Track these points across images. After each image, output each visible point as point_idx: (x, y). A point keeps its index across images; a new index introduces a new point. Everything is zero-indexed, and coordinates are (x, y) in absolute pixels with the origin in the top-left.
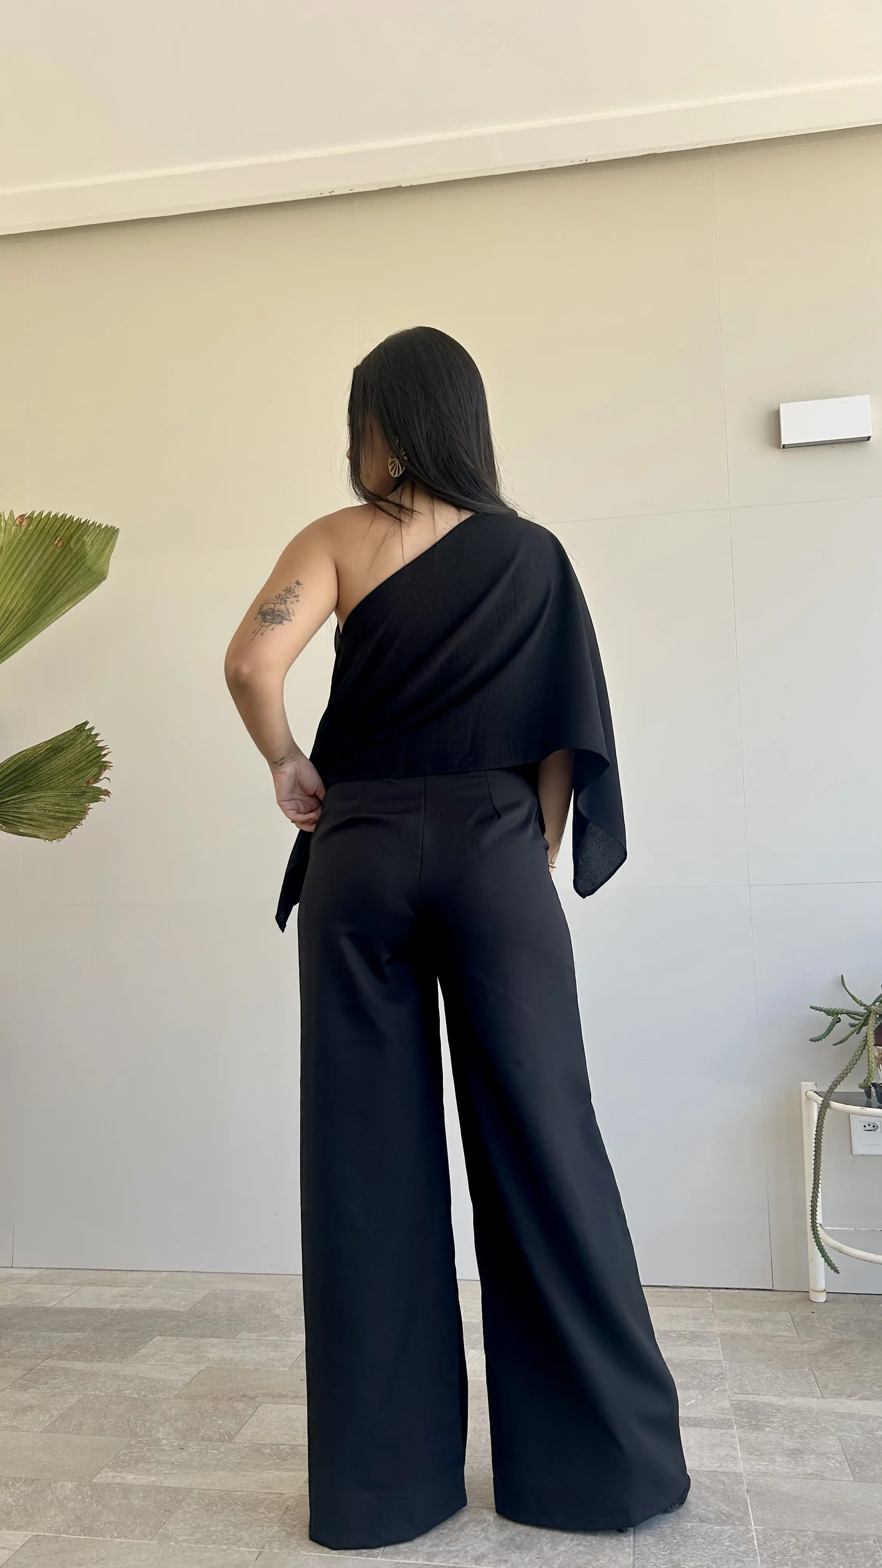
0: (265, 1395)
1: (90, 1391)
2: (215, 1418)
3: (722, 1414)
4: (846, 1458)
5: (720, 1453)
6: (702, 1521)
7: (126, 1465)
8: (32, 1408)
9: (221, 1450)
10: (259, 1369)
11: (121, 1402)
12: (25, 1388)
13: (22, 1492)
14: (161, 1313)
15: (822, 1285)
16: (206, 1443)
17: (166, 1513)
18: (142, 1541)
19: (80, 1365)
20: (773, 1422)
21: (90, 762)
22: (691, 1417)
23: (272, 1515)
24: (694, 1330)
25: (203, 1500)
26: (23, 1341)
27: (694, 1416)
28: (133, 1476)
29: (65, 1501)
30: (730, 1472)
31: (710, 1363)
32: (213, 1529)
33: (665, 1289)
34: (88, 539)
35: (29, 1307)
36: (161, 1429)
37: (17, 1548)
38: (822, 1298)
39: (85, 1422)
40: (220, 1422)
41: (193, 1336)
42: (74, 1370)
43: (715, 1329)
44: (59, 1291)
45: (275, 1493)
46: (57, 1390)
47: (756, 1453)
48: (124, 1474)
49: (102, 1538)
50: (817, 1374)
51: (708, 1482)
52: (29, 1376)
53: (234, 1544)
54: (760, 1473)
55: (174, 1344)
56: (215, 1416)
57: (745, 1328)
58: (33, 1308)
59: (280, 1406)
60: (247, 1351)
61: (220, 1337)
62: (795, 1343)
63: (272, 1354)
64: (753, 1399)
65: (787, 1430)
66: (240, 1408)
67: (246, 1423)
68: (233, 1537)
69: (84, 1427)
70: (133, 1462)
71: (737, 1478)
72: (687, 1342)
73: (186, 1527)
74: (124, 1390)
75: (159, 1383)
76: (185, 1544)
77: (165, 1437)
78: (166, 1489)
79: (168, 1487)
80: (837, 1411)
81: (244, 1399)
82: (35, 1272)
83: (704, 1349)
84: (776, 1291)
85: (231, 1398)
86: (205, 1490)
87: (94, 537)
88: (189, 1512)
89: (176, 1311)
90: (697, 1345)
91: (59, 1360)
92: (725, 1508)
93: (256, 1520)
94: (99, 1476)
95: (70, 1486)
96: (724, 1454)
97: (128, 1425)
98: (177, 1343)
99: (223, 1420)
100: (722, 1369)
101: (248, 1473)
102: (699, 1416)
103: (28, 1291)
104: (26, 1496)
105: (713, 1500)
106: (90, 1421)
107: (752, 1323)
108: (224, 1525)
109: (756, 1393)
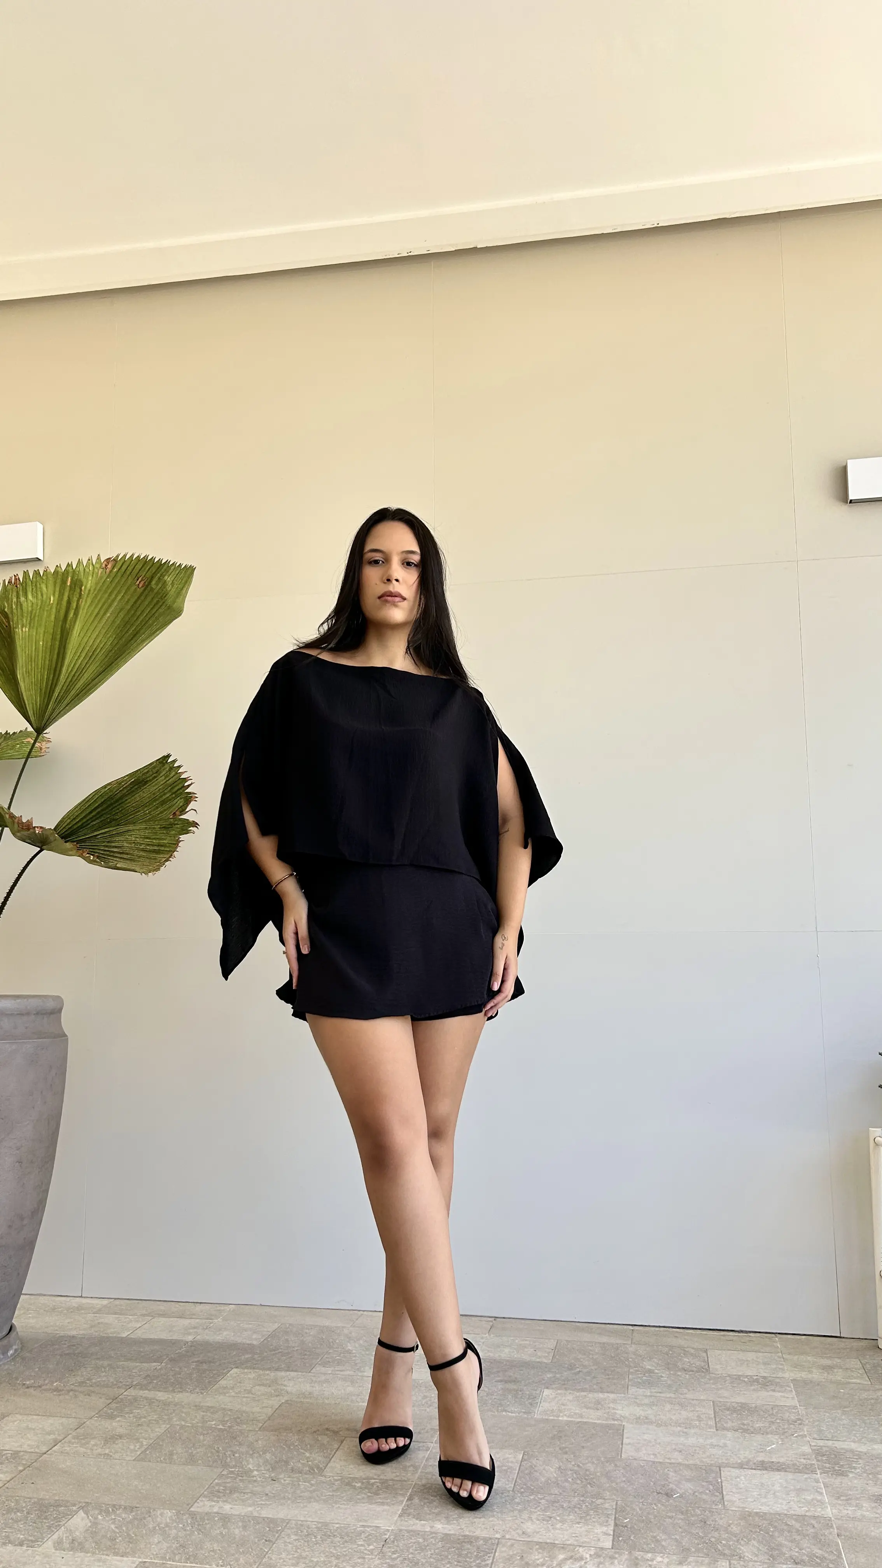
0: (348, 1429)
1: (176, 1421)
2: (302, 1451)
3: (804, 1459)
5: (806, 1497)
6: (796, 1563)
7: (221, 1495)
8: (121, 1437)
9: (312, 1482)
10: (339, 1404)
11: (208, 1433)
12: (111, 1417)
13: (123, 1519)
14: (233, 1346)
16: (297, 1475)
17: (267, 1542)
19: (161, 1396)
20: (855, 1468)
21: (174, 793)
22: (773, 1462)
23: (371, 1547)
24: (765, 1375)
25: (302, 1532)
26: (103, 1370)
27: (777, 1461)
28: (230, 1506)
29: (167, 1529)
30: (818, 1516)
31: (786, 1408)
32: (316, 1560)
33: (731, 1333)
34: (168, 579)
35: (104, 1337)
36: (251, 1460)
39: (175, 1452)
40: (308, 1455)
41: (269, 1369)
42: (157, 1400)
43: (787, 1375)
44: (131, 1321)
45: (371, 1526)
46: (143, 1420)
47: (842, 1498)
48: (221, 1504)
51: (797, 1525)
52: (114, 1405)
54: (850, 1517)
56: (302, 1448)
57: (816, 1374)
58: (108, 1338)
60: (324, 1385)
61: (296, 1371)
62: (868, 1390)
63: (350, 1389)
64: (834, 1446)
65: (870, 1476)
66: (325, 1442)
67: (333, 1456)
69: (175, 1457)
70: (228, 1492)
71: (827, 1523)
72: (761, 1387)
73: (288, 1557)
74: (209, 1421)
75: (242, 1415)
77: (255, 1468)
78: (264, 1519)
79: (266, 1518)
81: (328, 1432)
82: (105, 1302)
83: (777, 1394)
84: (844, 1338)
85: (315, 1432)
86: (302, 1521)
88: (289, 1543)
89: (248, 1344)
90: (771, 1390)
91: (141, 1389)
92: (817, 1551)
93: (357, 1552)
94: (196, 1505)
95: (169, 1514)
96: (809, 1498)
97: (218, 1456)
98: (254, 1375)
99: (311, 1454)
100: (799, 1414)
101: (341, 1506)
102: (782, 1460)
103: (101, 1321)
104: (127, 1522)
105: (805, 1543)
106: (180, 1450)
107: (823, 1369)
108: (326, 1556)
109: (835, 1438)
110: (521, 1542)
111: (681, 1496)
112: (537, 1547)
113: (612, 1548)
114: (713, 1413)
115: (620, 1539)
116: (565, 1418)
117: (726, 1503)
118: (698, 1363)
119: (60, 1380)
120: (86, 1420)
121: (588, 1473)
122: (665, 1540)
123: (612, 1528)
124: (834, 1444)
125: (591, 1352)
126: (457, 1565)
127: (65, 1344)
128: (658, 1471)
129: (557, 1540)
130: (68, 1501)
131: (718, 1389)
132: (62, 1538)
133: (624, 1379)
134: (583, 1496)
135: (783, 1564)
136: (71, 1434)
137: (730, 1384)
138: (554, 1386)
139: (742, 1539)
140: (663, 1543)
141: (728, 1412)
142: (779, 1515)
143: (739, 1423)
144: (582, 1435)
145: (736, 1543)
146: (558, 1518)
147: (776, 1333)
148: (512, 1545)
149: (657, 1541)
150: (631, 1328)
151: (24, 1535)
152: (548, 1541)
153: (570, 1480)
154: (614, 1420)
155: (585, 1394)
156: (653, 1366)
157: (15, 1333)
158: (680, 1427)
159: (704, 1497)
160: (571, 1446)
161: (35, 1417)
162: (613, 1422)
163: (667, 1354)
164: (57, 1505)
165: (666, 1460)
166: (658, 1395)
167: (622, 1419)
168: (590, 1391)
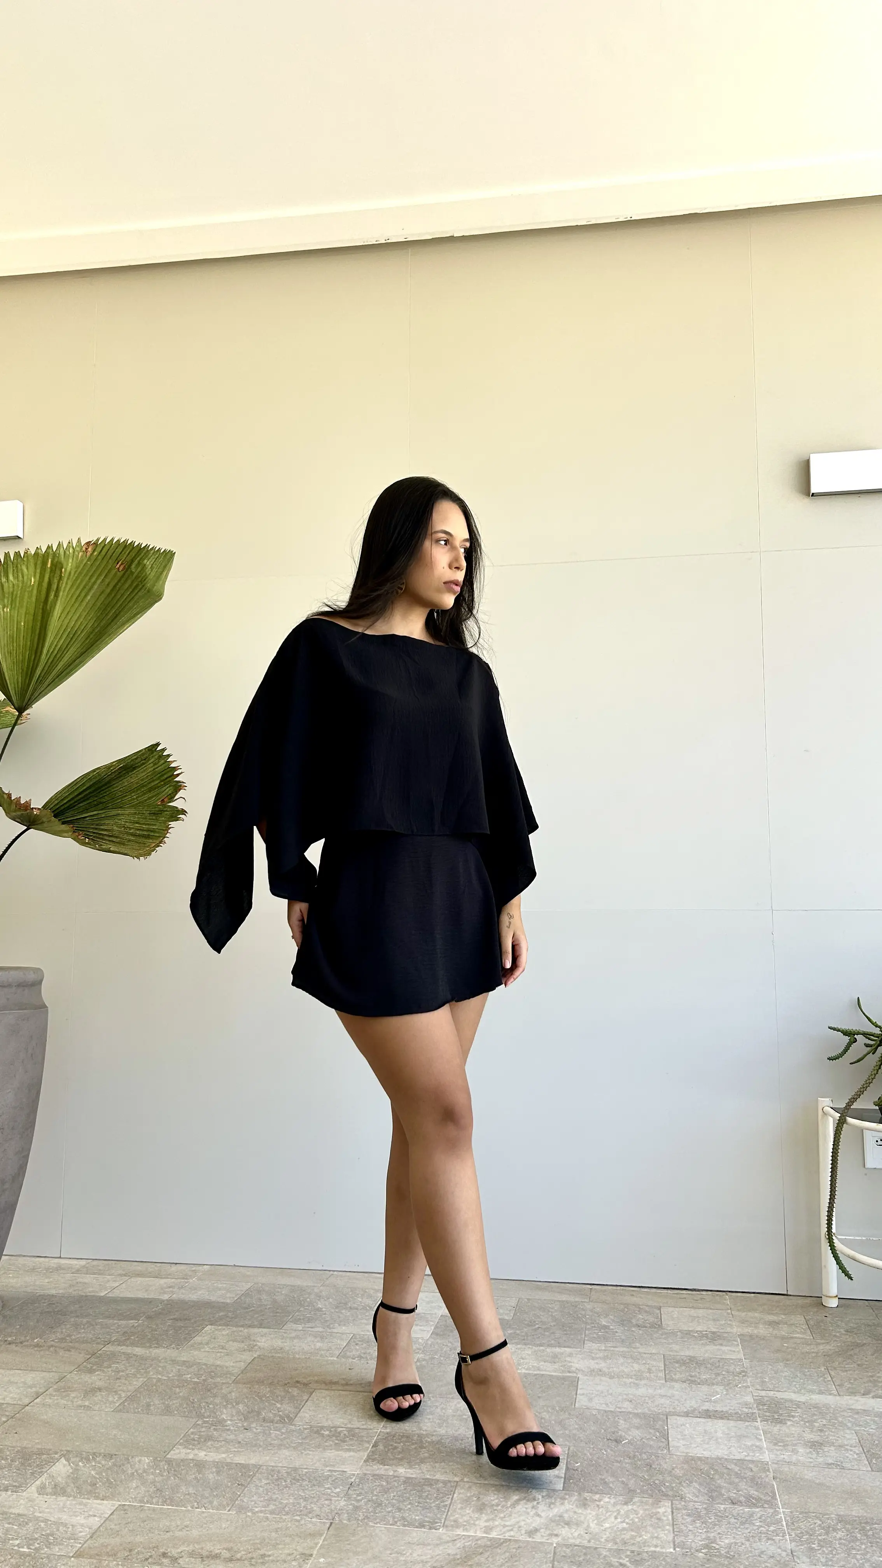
0: (317, 1382)
1: (153, 1375)
2: (273, 1402)
3: (746, 1408)
4: (863, 1449)
5: (746, 1443)
6: (733, 1503)
7: (196, 1443)
8: (100, 1389)
9: (283, 1431)
10: (309, 1358)
11: (183, 1386)
12: (91, 1371)
13: (102, 1466)
14: (208, 1304)
15: (834, 1291)
16: (268, 1424)
17: (240, 1486)
18: (221, 1511)
19: (138, 1351)
20: (793, 1417)
21: (162, 781)
22: (717, 1411)
23: (338, 1490)
24: (715, 1330)
25: (272, 1476)
26: (82, 1327)
27: (721, 1410)
28: (205, 1453)
29: (145, 1474)
30: (757, 1461)
31: (732, 1361)
32: (285, 1502)
33: (684, 1292)
34: (148, 563)
35: (83, 1296)
36: (224, 1410)
37: (107, 1516)
38: (834, 1303)
39: (152, 1403)
40: (279, 1405)
41: (242, 1326)
42: (134, 1355)
43: (735, 1330)
44: (108, 1281)
45: (337, 1471)
46: (121, 1373)
47: (780, 1444)
48: (196, 1451)
49: (183, 1508)
50: (832, 1373)
51: (737, 1469)
52: (92, 1360)
53: (306, 1515)
54: (786, 1462)
55: (225, 1333)
56: (272, 1400)
57: (762, 1330)
58: (86, 1296)
59: (333, 1392)
60: (295, 1341)
61: (268, 1328)
62: (810, 1344)
63: (319, 1345)
64: (775, 1396)
65: (807, 1424)
66: (295, 1394)
67: (303, 1407)
68: (304, 1509)
69: (152, 1408)
70: (202, 1440)
71: (764, 1466)
72: (710, 1342)
73: (259, 1499)
74: (185, 1374)
75: (216, 1369)
76: (260, 1515)
77: (229, 1418)
78: (236, 1465)
79: (239, 1463)
80: (853, 1407)
81: (298, 1385)
82: (83, 1263)
83: (724, 1348)
84: (790, 1295)
85: (286, 1384)
86: (273, 1466)
87: (153, 561)
88: (261, 1486)
89: (222, 1303)
90: (719, 1344)
91: (118, 1345)
92: (753, 1492)
93: (324, 1494)
94: (172, 1452)
95: (147, 1461)
96: (749, 1444)
97: (193, 1407)
98: (228, 1332)
99: (281, 1404)
100: (744, 1367)
101: (311, 1453)
102: (725, 1409)
103: (79, 1280)
104: (108, 1469)
105: (743, 1485)
106: (157, 1402)
107: (769, 1325)
108: (295, 1499)
109: (776, 1389)
110: (478, 1485)
111: (629, 1442)
112: (493, 1489)
113: (563, 1490)
114: (663, 1366)
115: (571, 1481)
117: (671, 1449)
118: (651, 1320)
119: (41, 1336)
120: (66, 1374)
122: (613, 1482)
123: (564, 1472)
124: (774, 1394)
125: (551, 1310)
126: (417, 1506)
127: (44, 1303)
128: (609, 1419)
130: (50, 1450)
131: (669, 1344)
132: (45, 1484)
133: (581, 1334)
135: (722, 1504)
136: (51, 1387)
137: (680, 1338)
139: (684, 1482)
140: (611, 1485)
141: (677, 1365)
142: (720, 1459)
143: (687, 1375)
144: (538, 1387)
145: (678, 1485)
147: (727, 1291)
148: (470, 1487)
149: (605, 1482)
150: (590, 1286)
151: (8, 1481)
154: (569, 1372)
155: (541, 1348)
156: (609, 1322)
158: (632, 1378)
159: (652, 1443)
161: (18, 1371)
162: (568, 1374)
163: (623, 1311)
164: (40, 1453)
165: (618, 1410)
166: (612, 1349)
167: (577, 1371)
168: (548, 1346)
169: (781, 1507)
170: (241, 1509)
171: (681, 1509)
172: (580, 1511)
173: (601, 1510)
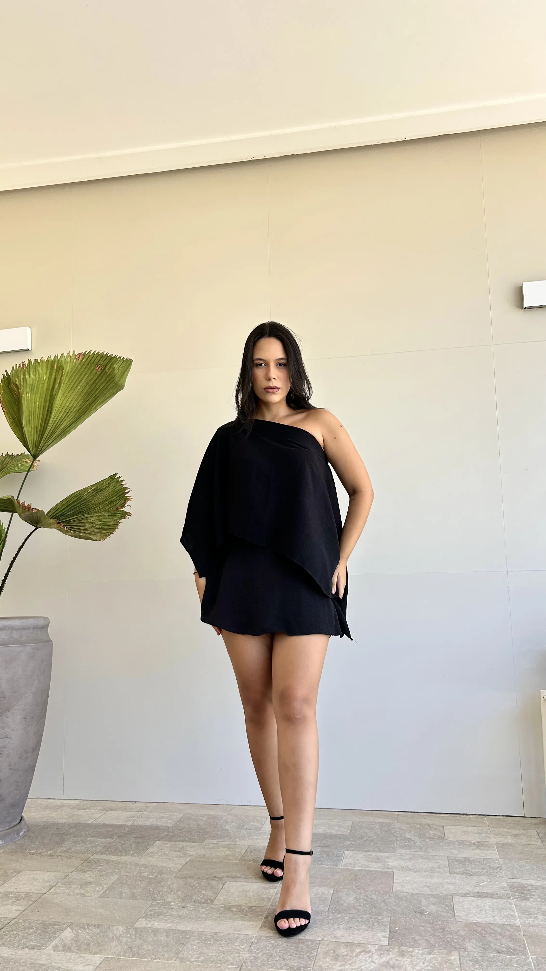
0: (227, 876)
1: (123, 873)
2: (200, 890)
3: (503, 890)
5: (505, 913)
6: (499, 953)
7: (152, 917)
8: (90, 883)
9: (207, 908)
10: (221, 861)
11: (143, 880)
12: (84, 871)
13: (94, 932)
14: (157, 828)
16: (197, 904)
17: (181, 945)
18: (170, 961)
19: (113, 858)
20: (534, 895)
21: (118, 497)
22: (484, 892)
23: (244, 947)
24: (479, 840)
25: (202, 938)
26: (78, 843)
27: (487, 892)
28: (158, 923)
29: (120, 938)
30: (512, 925)
31: (492, 860)
32: (210, 955)
33: (458, 816)
34: (116, 366)
35: (78, 823)
36: (169, 896)
37: (97, 965)
39: (123, 891)
40: (204, 892)
41: (179, 841)
42: (111, 861)
43: (492, 840)
44: (94, 814)
45: (244, 934)
46: (103, 873)
47: (526, 913)
48: (152, 922)
49: (145, 959)
51: (499, 930)
52: (85, 864)
53: (224, 963)
54: (531, 925)
55: (168, 846)
56: (200, 888)
57: (510, 840)
58: (80, 824)
59: (237, 883)
60: (212, 850)
61: (195, 842)
62: (541, 849)
63: (227, 853)
64: (521, 882)
65: (543, 900)
66: (214, 884)
67: (219, 893)
68: (223, 959)
69: (124, 895)
70: (156, 915)
71: (517, 929)
72: (477, 848)
73: (194, 953)
74: (143, 873)
75: (163, 869)
76: (195, 963)
77: (172, 901)
78: (178, 931)
79: (180, 930)
81: (216, 879)
82: (77, 802)
83: (486, 852)
84: (526, 817)
85: (208, 878)
86: (201, 932)
87: (119, 365)
88: (194, 945)
89: (165, 826)
90: (483, 849)
91: (101, 854)
92: (511, 945)
93: (235, 949)
94: (137, 923)
95: (122, 929)
96: (506, 913)
97: (150, 894)
98: (170, 845)
99: (205, 891)
100: (500, 864)
101: (225, 922)
102: (490, 891)
103: (75, 813)
104: (97, 934)
105: (504, 941)
106: (126, 891)
107: (514, 836)
108: (216, 952)
109: (521, 878)
110: (333, 942)
111: (429, 914)
112: (343, 945)
113: (388, 945)
114: (447, 863)
115: (393, 939)
116: (359, 868)
117: (456, 918)
118: (438, 834)
119: (52, 849)
120: (68, 873)
121: (373, 901)
122: (420, 940)
123: (388, 933)
125: (374, 828)
126: (295, 956)
127: (54, 828)
128: (415, 898)
129: (355, 941)
130: (60, 922)
131: (450, 849)
132: (58, 944)
133: (394, 844)
134: (370, 914)
135: (491, 953)
136: (60, 882)
137: (458, 846)
138: (351, 849)
139: (466, 939)
140: (419, 942)
141: (457, 863)
142: (488, 924)
143: (464, 869)
144: (368, 878)
145: (463, 941)
146: (355, 928)
147: (485, 815)
148: (328, 944)
149: (415, 940)
150: (397, 813)
151: (34, 943)
152: (350, 941)
153: (362, 905)
154: (388, 869)
155: (369, 853)
156: (411, 836)
157: (24, 821)
158: (428, 872)
159: (443, 914)
160: (362, 885)
161: (38, 872)
163: (419, 828)
164: (54, 924)
165: (420, 892)
166: (415, 853)
167: (393, 868)
168: (373, 851)
169: (530, 955)
170: (182, 960)
171: (465, 957)
172: (400, 959)
173: (413, 958)
